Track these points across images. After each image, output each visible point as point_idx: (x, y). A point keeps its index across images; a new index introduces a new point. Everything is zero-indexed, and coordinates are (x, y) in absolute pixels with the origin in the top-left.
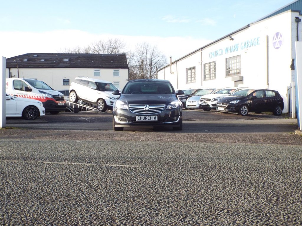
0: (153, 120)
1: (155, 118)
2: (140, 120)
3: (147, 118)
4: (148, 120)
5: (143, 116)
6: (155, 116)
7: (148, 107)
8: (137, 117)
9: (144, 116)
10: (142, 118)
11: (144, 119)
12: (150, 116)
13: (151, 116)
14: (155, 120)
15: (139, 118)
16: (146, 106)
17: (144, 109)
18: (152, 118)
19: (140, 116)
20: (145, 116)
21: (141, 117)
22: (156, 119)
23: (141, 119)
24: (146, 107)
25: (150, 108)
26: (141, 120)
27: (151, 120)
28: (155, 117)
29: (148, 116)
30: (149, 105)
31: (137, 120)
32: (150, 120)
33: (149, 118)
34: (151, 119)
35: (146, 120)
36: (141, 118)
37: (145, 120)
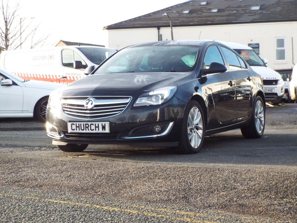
0: (101, 131)
1: (104, 128)
2: (75, 131)
3: (89, 128)
4: (90, 131)
5: (80, 123)
6: (103, 123)
7: (92, 104)
8: (70, 125)
9: (82, 123)
10: (79, 127)
11: (82, 128)
12: (94, 123)
13: (97, 123)
14: (104, 131)
15: (74, 127)
16: (88, 101)
17: (83, 106)
18: (98, 127)
19: (75, 123)
20: (85, 123)
21: (78, 123)
22: (107, 130)
23: (78, 128)
24: (87, 104)
26: (78, 131)
27: (97, 131)
28: (104, 125)
29: (89, 123)
31: (70, 130)
32: (94, 132)
33: (93, 127)
34: (97, 128)
35: (87, 131)
36: (76, 127)
37: (84, 131)
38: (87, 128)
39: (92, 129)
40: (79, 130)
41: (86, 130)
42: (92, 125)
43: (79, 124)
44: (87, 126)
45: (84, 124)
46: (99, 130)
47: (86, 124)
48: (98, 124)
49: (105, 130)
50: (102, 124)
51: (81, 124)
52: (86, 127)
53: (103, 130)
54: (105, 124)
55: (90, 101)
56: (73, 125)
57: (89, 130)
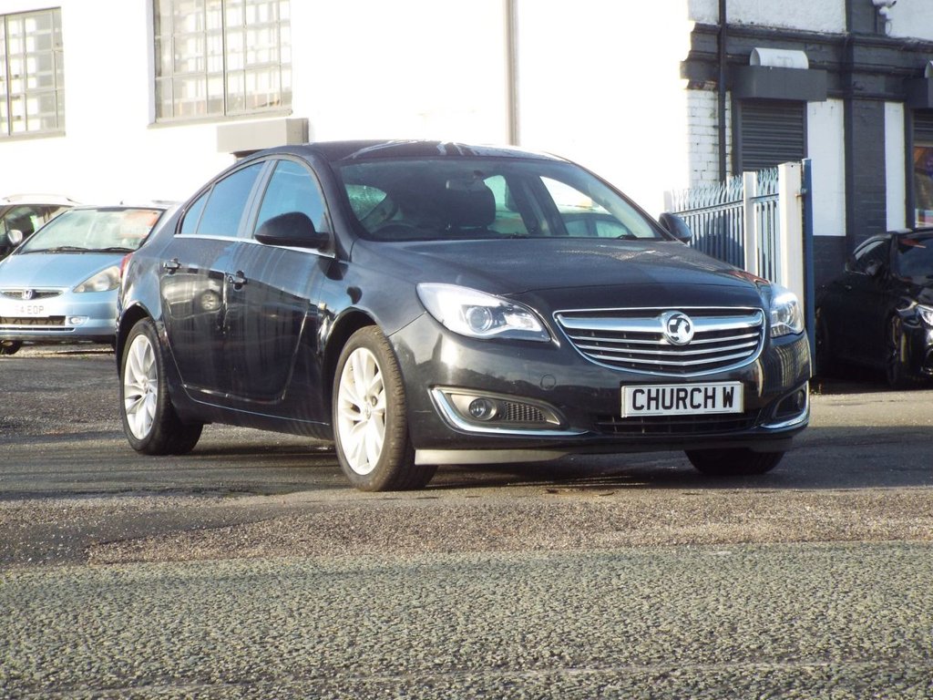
0: (719, 408)
1: (728, 399)
2: (644, 412)
3: (688, 401)
4: (690, 411)
5: (661, 387)
6: (728, 385)
7: (688, 329)
8: (627, 392)
9: (668, 388)
10: (656, 399)
11: (668, 403)
12: (702, 386)
13: (710, 386)
14: (728, 410)
15: (642, 399)
16: (673, 322)
18: (713, 397)
19: (645, 388)
20: (676, 387)
21: (654, 388)
22: (737, 407)
23: (653, 403)
24: (674, 329)
25: (697, 336)
26: (653, 412)
27: (710, 410)
28: (728, 390)
29: (689, 387)
30: (691, 313)
31: (627, 410)
32: (701, 411)
33: (699, 398)
34: (710, 401)
35: (682, 411)
36: (650, 399)
37: (673, 412)
38: (681, 402)
39: (695, 403)
40: (657, 408)
41: (678, 407)
42: (696, 393)
43: (658, 391)
44: (682, 394)
45: (672, 390)
46: (714, 406)
47: (679, 390)
48: (714, 389)
49: (731, 406)
50: (724, 389)
51: (664, 390)
52: (679, 398)
53: (725, 406)
54: (732, 388)
55: (680, 321)
56: (638, 395)
57: (685, 407)
